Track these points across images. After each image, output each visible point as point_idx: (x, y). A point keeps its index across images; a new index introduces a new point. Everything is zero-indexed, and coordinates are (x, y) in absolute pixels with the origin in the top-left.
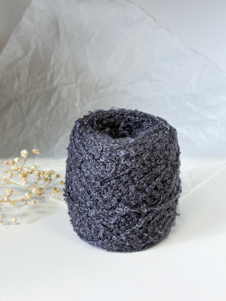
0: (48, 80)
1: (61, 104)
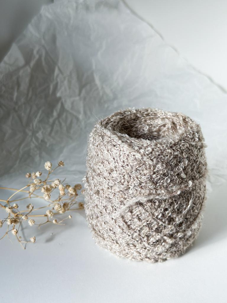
0: (51, 91)
1: (64, 116)
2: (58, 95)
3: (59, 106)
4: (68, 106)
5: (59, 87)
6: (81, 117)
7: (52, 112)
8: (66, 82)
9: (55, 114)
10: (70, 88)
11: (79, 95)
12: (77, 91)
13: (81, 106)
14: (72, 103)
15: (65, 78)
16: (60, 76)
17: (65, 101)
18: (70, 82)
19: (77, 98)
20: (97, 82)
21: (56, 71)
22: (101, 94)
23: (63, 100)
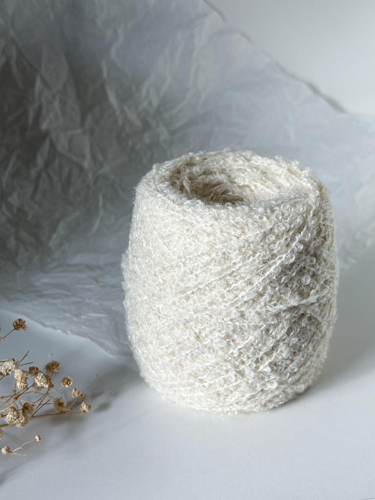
2: (44, 126)
3: (46, 146)
4: (62, 145)
6: (86, 164)
8: (56, 104)
9: (40, 161)
10: (64, 114)
11: (82, 124)
14: (70, 140)
15: (54, 96)
16: (46, 92)
17: (57, 137)
18: (63, 103)
19: (79, 131)
20: (113, 100)
21: (39, 84)
22: (120, 122)
23: (54, 136)
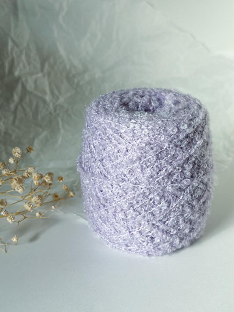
0: (7, 69)
1: (27, 99)
2: (17, 73)
3: (19, 87)
4: (30, 86)
5: (16, 63)
6: (48, 98)
7: (12, 96)
8: (23, 57)
9: (16, 98)
10: (29, 63)
11: (42, 70)
12: (38, 66)
13: (45, 83)
14: (35, 82)
15: (21, 52)
16: (16, 49)
17: (26, 80)
19: (40, 75)
22: (68, 67)
23: (24, 79)
